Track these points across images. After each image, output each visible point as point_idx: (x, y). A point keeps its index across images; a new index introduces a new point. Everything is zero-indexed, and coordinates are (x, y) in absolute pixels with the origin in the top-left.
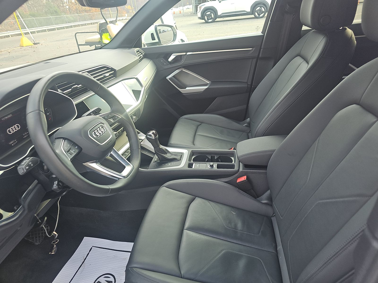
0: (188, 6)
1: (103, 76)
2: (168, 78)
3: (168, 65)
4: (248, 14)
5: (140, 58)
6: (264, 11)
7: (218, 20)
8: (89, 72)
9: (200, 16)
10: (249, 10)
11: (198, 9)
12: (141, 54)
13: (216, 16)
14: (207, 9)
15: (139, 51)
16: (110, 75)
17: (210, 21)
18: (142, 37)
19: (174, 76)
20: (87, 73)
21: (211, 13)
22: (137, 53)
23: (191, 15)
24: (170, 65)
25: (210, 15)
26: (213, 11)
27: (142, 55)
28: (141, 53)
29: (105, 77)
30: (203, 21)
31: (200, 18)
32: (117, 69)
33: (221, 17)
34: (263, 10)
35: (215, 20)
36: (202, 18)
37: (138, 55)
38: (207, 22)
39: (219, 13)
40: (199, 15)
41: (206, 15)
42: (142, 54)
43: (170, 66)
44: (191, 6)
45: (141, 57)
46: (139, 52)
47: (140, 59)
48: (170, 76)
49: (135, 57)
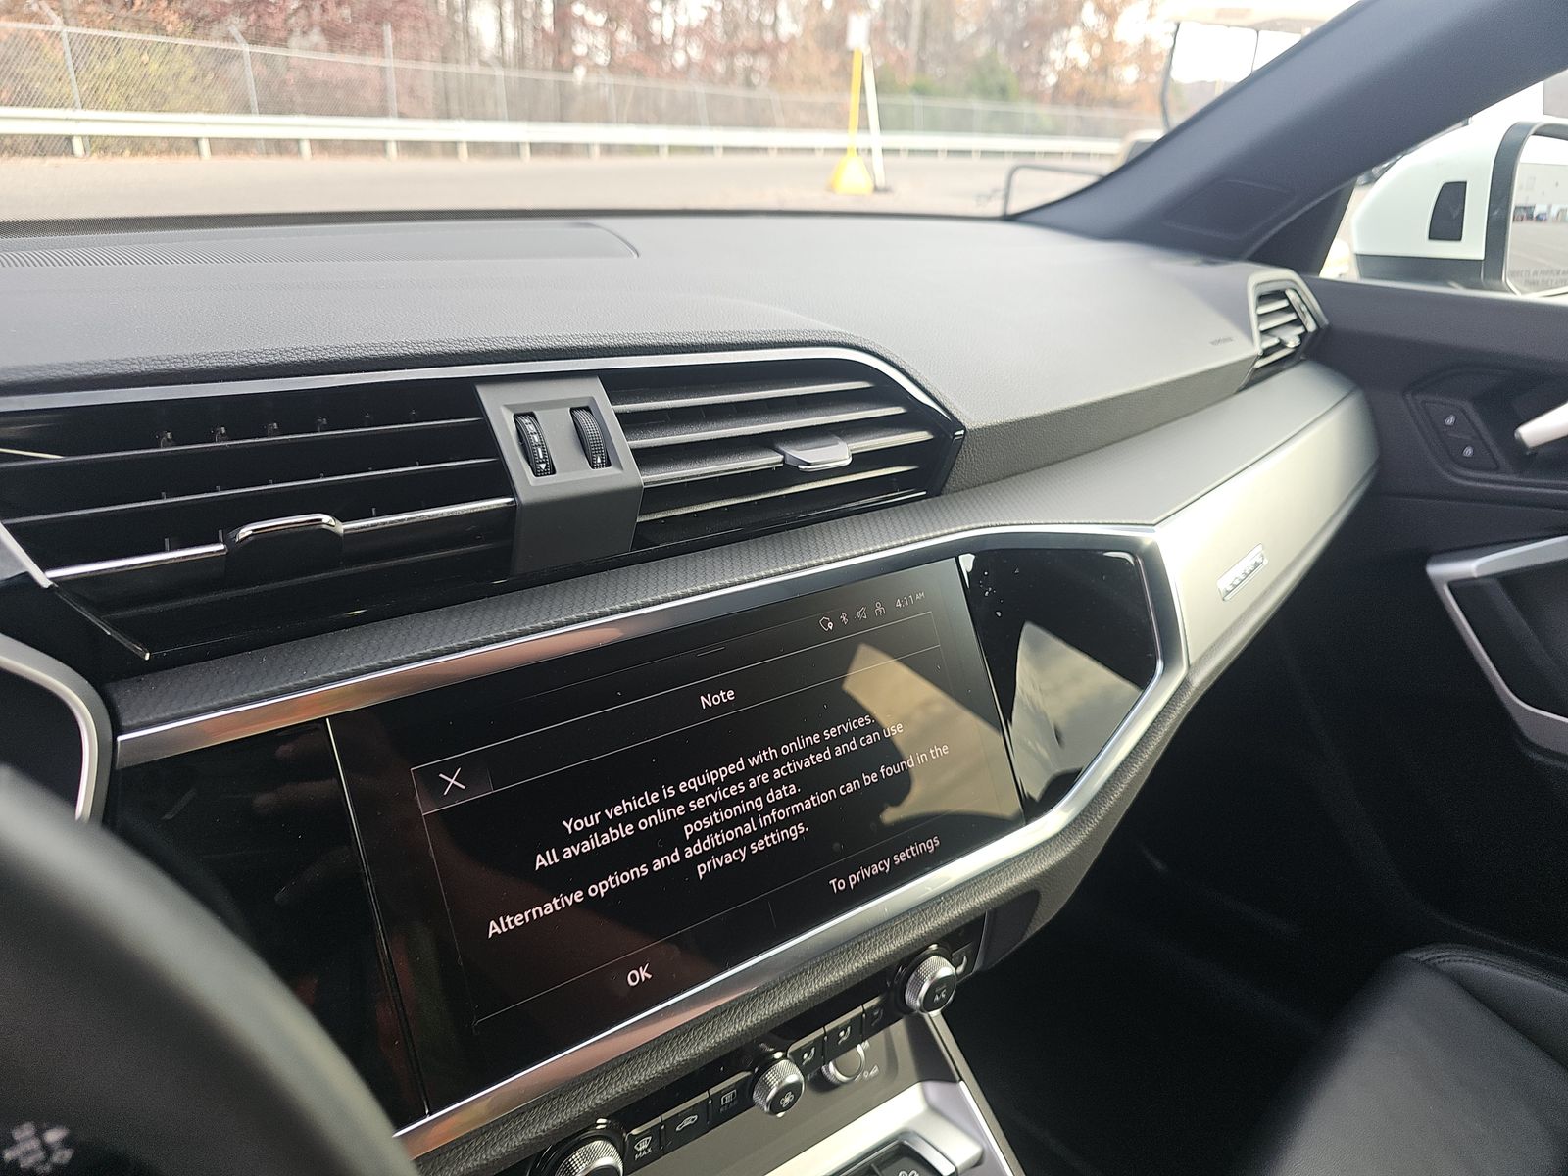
1: (769, 459)
2: (1444, 571)
3: (1497, 469)
5: (1266, 353)
8: (617, 384)
12: (1291, 323)
15: (1280, 295)
16: (861, 461)
18: (1356, 194)
19: (1510, 581)
20: (596, 391)
22: (1263, 309)
24: (1520, 472)
27: (1292, 337)
28: (1292, 317)
29: (789, 473)
32: (973, 414)
37: (1263, 327)
42: (1298, 322)
43: (1507, 482)
45: (1281, 345)
46: (1284, 304)
47: (1260, 363)
48: (1470, 567)
49: (1230, 339)
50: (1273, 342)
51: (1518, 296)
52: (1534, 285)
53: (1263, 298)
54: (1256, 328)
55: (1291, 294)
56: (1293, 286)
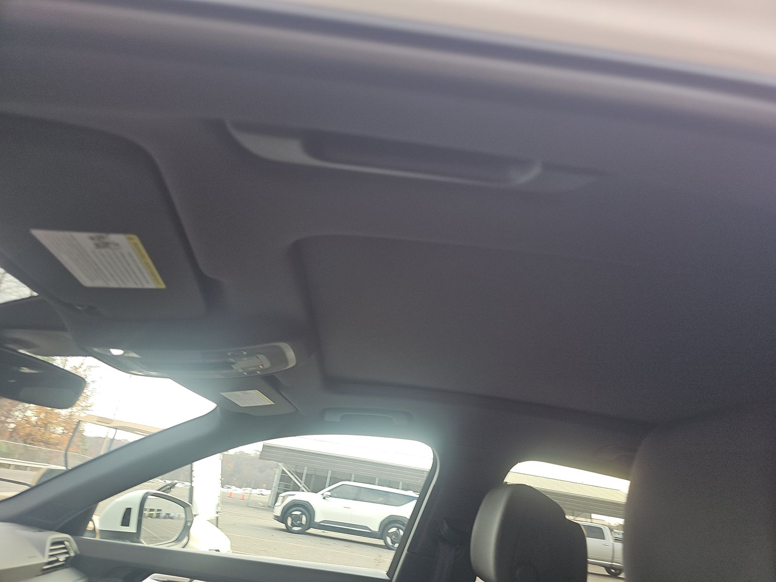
0: (265, 492)
5: (49, 563)
7: (311, 531)
9: (279, 514)
10: (375, 528)
11: (280, 499)
12: (64, 553)
13: (311, 523)
14: (296, 505)
15: (62, 543)
17: (295, 529)
21: (303, 513)
22: (53, 548)
23: (263, 508)
25: (299, 518)
26: (306, 512)
27: (62, 558)
28: (65, 551)
30: (283, 526)
31: (277, 518)
33: (320, 526)
35: (307, 531)
36: (282, 519)
37: (50, 554)
38: (288, 530)
39: (318, 519)
40: (278, 511)
41: (291, 515)
42: (67, 553)
44: (269, 492)
45: (57, 561)
46: (63, 546)
47: (46, 567)
49: (35, 557)
50: (54, 559)
51: (145, 544)
52: (151, 542)
53: (54, 544)
54: (48, 553)
55: (66, 543)
56: (67, 540)
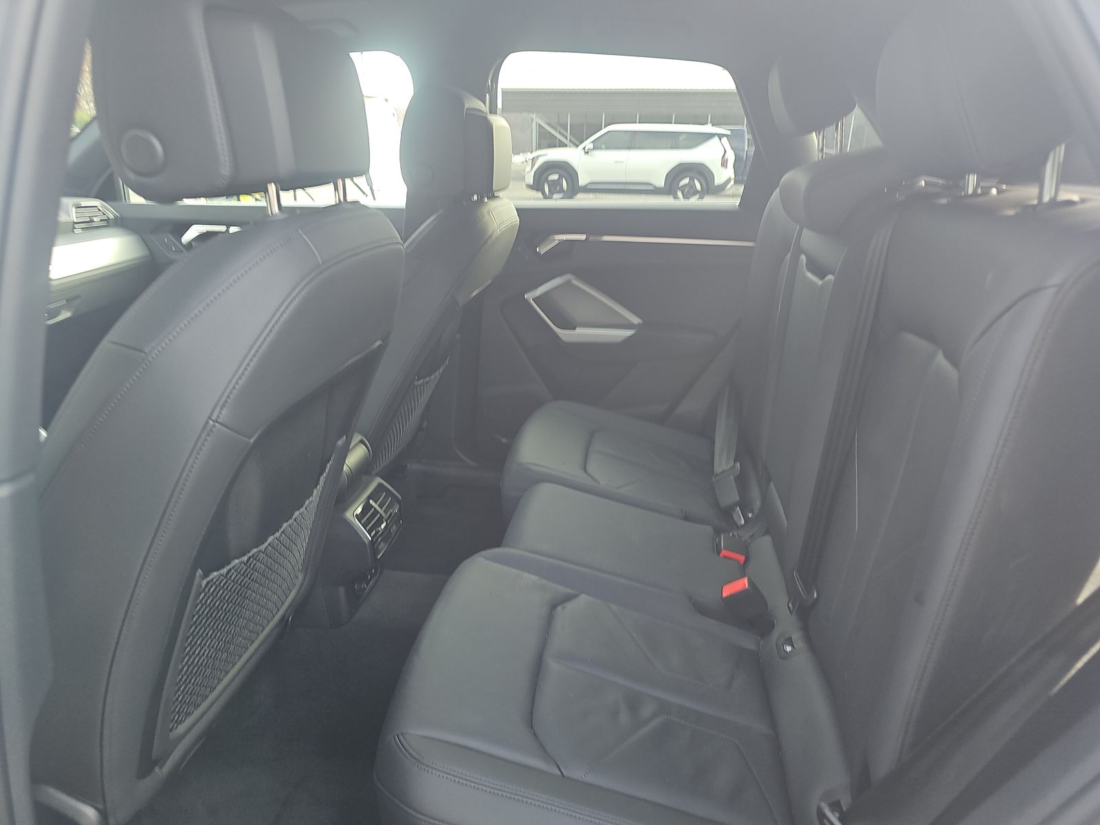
4: (656, 191)
6: (700, 190)
9: (531, 182)
10: (660, 182)
13: (574, 187)
14: (550, 167)
15: (93, 207)
21: (561, 177)
31: (529, 187)
33: (586, 189)
34: (698, 186)
36: (536, 186)
39: (582, 181)
40: (529, 179)
41: (548, 181)
46: (97, 210)
53: (79, 207)
55: (100, 207)
